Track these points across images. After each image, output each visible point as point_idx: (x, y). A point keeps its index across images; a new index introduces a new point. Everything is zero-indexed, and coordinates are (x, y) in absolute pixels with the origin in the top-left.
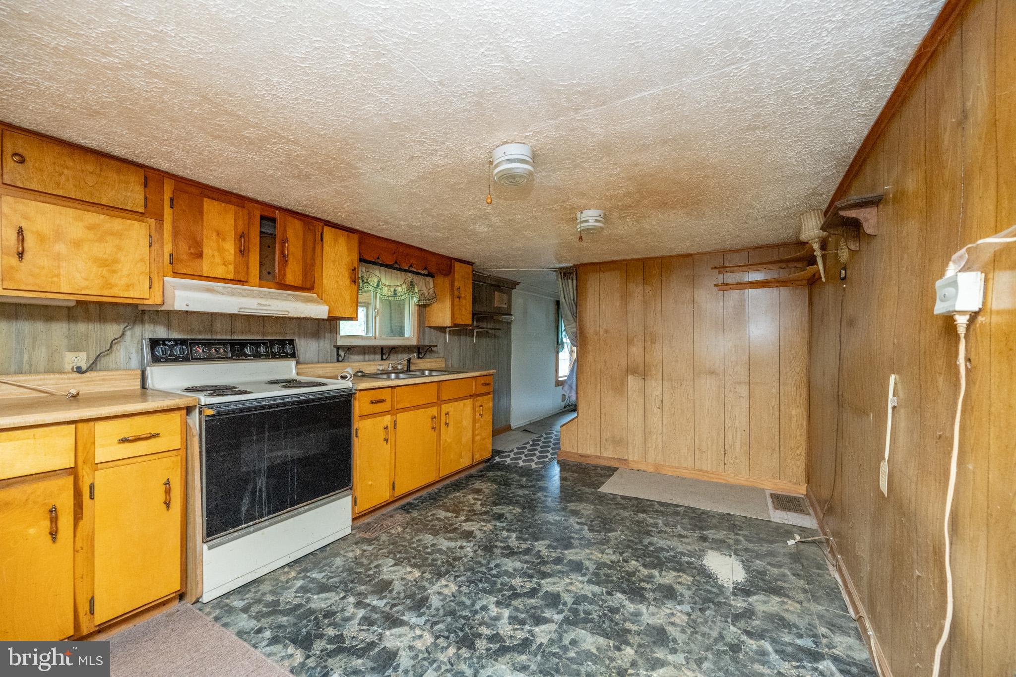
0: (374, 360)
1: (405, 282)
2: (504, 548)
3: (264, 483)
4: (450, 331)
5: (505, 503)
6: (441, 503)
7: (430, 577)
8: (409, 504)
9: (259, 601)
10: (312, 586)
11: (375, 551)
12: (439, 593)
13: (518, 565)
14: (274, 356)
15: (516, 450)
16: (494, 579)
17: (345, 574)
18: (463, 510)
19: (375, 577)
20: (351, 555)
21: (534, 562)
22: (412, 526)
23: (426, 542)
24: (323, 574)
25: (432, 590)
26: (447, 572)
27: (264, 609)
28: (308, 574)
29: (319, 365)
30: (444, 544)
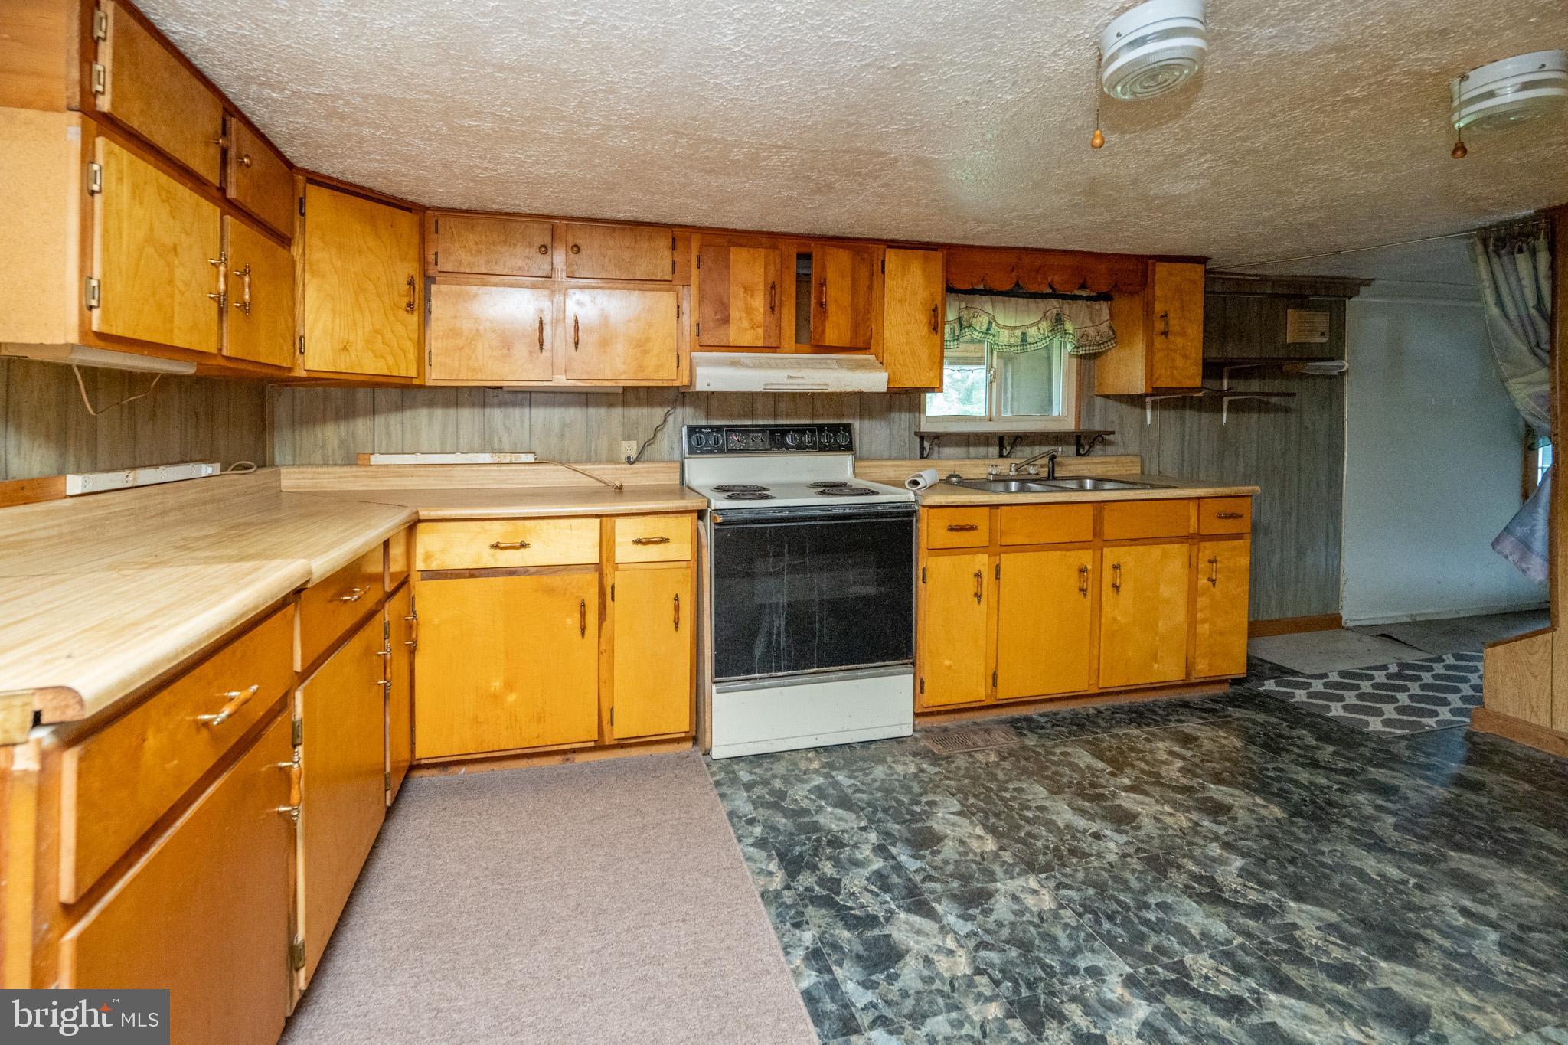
0: (987, 457)
1: (1044, 317)
2: (1197, 878)
3: (783, 623)
4: (1154, 402)
5: (1248, 787)
6: (1091, 737)
7: (1010, 861)
8: (1028, 719)
9: (765, 783)
10: (831, 791)
11: (937, 778)
12: (1016, 898)
13: (1219, 929)
14: (823, 449)
15: (1334, 677)
16: (1144, 929)
17: (879, 795)
18: (1133, 766)
19: (921, 819)
20: (900, 768)
21: (1268, 943)
22: (1018, 760)
23: (1030, 798)
24: (852, 781)
25: (1004, 886)
26: (1047, 868)
27: (767, 796)
28: (834, 773)
29: (890, 463)
30: (1064, 814)
